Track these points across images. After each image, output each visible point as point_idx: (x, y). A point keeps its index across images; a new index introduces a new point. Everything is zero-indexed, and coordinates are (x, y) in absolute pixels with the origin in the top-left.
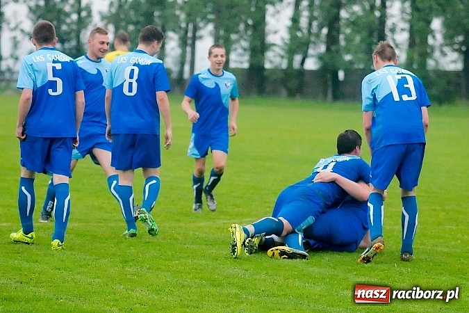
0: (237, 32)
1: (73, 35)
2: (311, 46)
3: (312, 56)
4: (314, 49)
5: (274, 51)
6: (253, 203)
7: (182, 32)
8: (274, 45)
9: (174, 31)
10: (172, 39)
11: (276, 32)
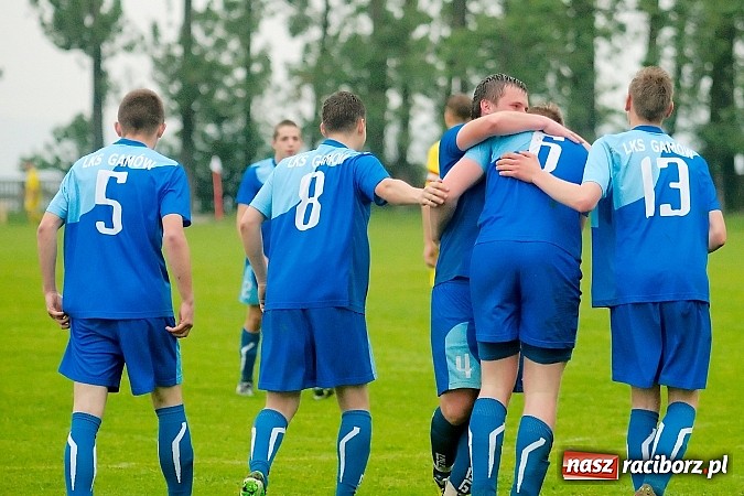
0: (543, 91)
1: (238, 109)
2: (682, 111)
3: (685, 130)
4: (688, 116)
5: (613, 123)
6: (586, 408)
7: (441, 96)
8: (611, 111)
9: (425, 93)
10: (422, 109)
11: (614, 88)
